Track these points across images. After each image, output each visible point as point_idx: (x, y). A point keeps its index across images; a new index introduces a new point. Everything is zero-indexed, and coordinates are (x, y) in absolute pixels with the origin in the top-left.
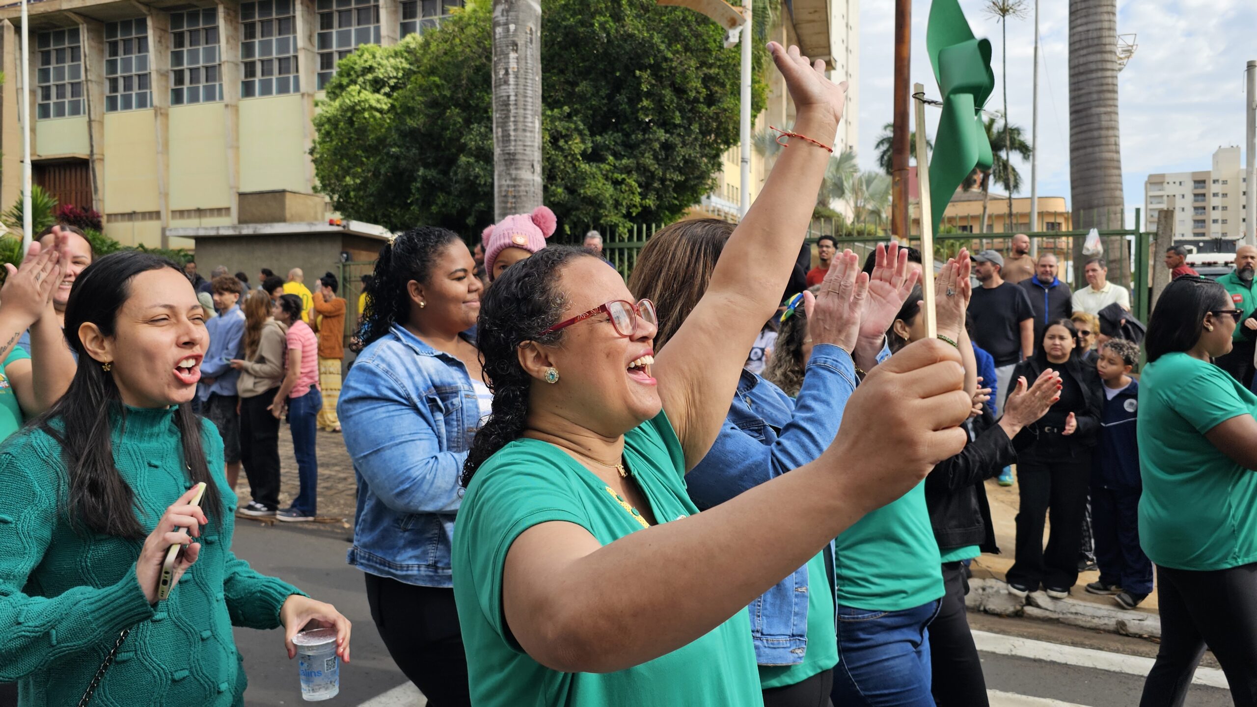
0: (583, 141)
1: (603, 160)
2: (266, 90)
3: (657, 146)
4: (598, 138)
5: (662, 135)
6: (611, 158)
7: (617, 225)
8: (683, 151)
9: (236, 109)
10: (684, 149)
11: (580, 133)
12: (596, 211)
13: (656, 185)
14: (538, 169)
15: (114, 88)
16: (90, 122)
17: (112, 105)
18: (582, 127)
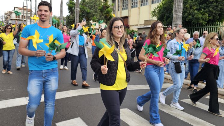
0: (197, 7)
1: (201, 10)
2: (155, 2)
3: (214, 6)
4: (201, 6)
5: (215, 4)
6: (203, 9)
7: (202, 23)
8: (220, 7)
9: (150, 6)
10: (221, 7)
11: (197, 5)
12: (198, 20)
13: (213, 14)
14: (181, 12)
15: (132, 5)
16: (129, 10)
17: (132, 7)
18: (197, 3)
